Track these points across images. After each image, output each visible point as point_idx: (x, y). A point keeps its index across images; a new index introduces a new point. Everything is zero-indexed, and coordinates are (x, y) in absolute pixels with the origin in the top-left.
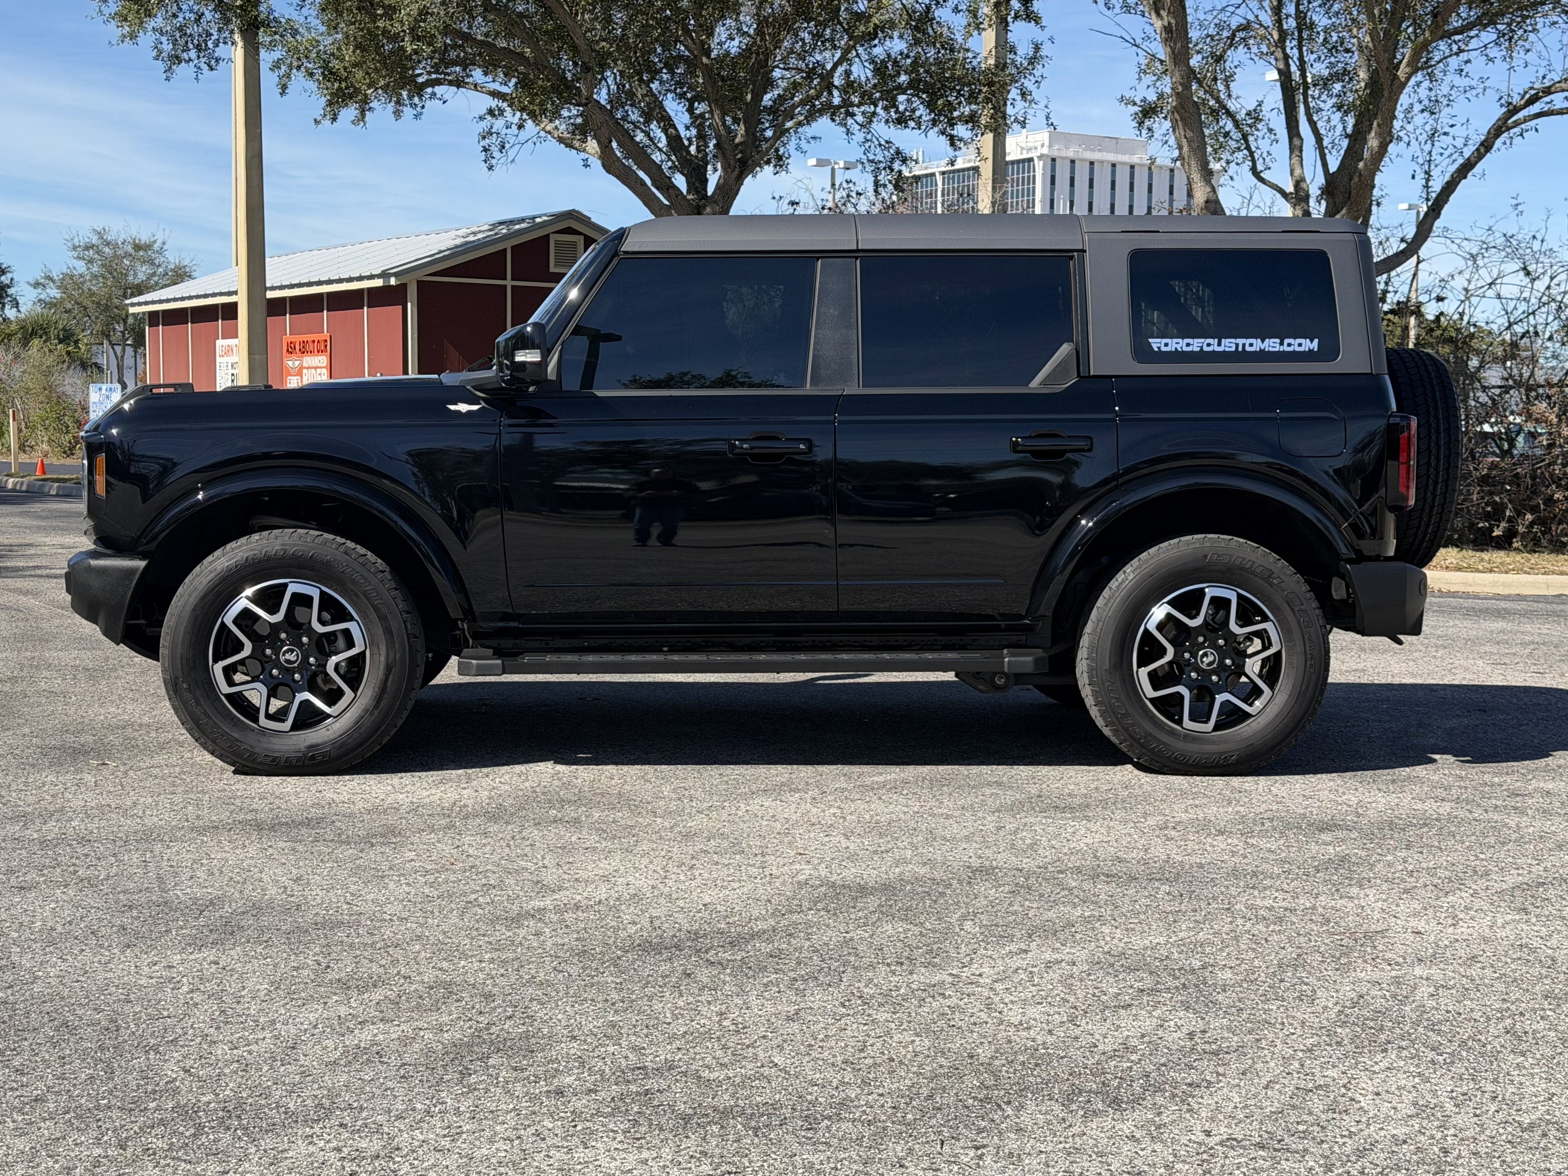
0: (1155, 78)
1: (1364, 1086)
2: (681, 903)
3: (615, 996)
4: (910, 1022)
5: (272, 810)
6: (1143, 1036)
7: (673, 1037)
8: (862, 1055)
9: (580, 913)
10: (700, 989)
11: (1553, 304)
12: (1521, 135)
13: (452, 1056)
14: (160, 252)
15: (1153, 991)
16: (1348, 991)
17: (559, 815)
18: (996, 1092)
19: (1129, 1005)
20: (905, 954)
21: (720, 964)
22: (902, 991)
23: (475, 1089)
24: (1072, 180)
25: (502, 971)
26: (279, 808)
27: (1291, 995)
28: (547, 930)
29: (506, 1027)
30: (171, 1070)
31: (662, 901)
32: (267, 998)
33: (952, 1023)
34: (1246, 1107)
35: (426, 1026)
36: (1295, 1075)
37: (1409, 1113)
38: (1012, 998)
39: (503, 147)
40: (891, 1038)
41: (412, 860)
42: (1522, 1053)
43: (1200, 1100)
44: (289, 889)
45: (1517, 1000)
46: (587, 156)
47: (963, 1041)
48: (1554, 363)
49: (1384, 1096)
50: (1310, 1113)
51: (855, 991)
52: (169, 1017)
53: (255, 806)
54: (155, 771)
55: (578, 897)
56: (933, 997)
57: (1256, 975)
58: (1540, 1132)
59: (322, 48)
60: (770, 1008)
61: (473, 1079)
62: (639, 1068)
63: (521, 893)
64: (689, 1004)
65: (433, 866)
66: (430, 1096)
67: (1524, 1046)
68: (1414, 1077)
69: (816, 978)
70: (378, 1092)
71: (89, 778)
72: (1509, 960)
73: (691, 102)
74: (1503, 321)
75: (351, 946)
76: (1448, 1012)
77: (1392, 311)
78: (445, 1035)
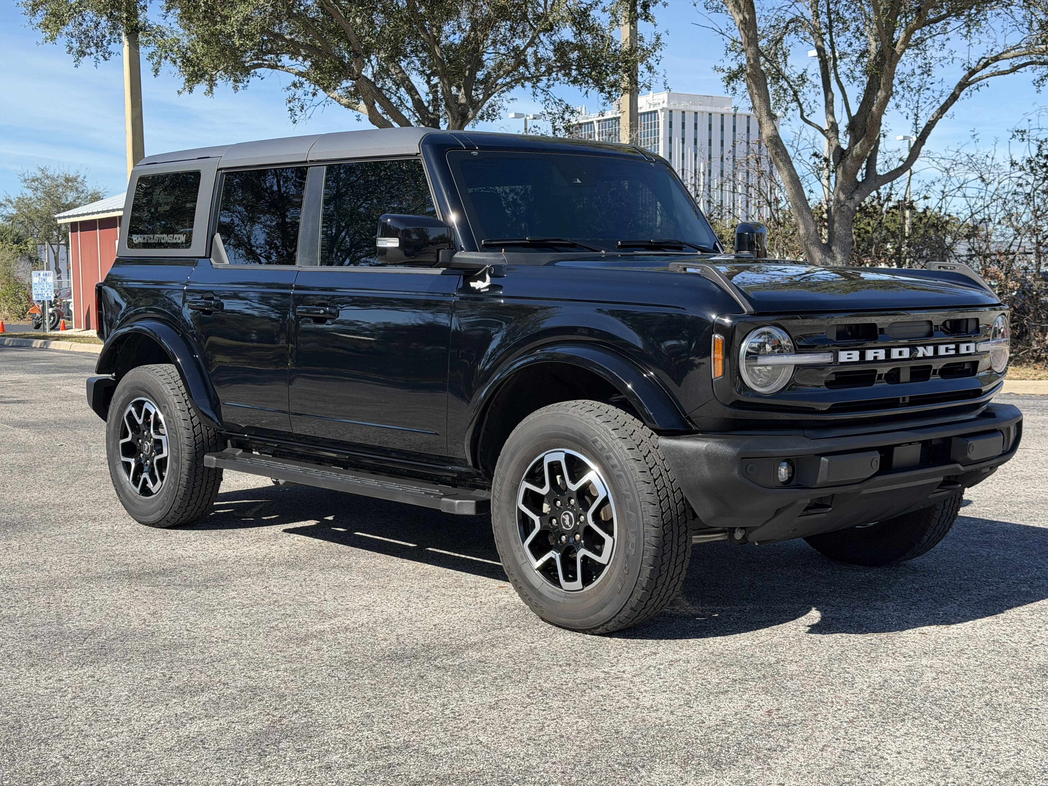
0: (736, 54)
1: (890, 747)
2: (418, 624)
3: (370, 694)
4: (575, 708)
5: (139, 564)
6: (736, 714)
7: (410, 723)
8: (542, 733)
9: (348, 634)
10: (429, 688)
11: (1000, 200)
12: (978, 89)
13: (254, 742)
14: (83, 183)
15: (743, 681)
16: (876, 678)
17: (337, 563)
18: (634, 758)
19: (727, 691)
20: (572, 658)
21: (444, 668)
22: (570, 685)
23: (269, 767)
24: (683, 124)
25: (292, 677)
26: (145, 562)
27: (837, 681)
28: (325, 646)
29: (293, 719)
30: (55, 757)
31: (405, 623)
32: (126, 702)
33: (604, 708)
34: (808, 765)
35: (237, 720)
36: (842, 740)
37: (922, 766)
38: (646, 688)
39: (303, 108)
40: (562, 720)
41: (234, 598)
42: (998, 721)
43: (777, 761)
44: (147, 621)
45: (993, 680)
46: (359, 113)
47: (612, 721)
48: (1002, 239)
49: (904, 754)
50: (853, 769)
51: (537, 686)
52: (57, 718)
53: (128, 561)
54: (61, 538)
55: (348, 622)
56: (591, 689)
57: (813, 668)
58: (1012, 779)
59: (181, 44)
60: (478, 700)
61: (268, 758)
62: (385, 748)
63: (308, 620)
64: (421, 698)
65: (249, 602)
66: (237, 772)
67: (999, 715)
68: (924, 739)
69: (510, 677)
70: (200, 770)
71: (15, 543)
72: (986, 652)
73: (429, 76)
74: (968, 212)
75: (188, 662)
76: (946, 691)
77: (895, 207)
78: (250, 726)
